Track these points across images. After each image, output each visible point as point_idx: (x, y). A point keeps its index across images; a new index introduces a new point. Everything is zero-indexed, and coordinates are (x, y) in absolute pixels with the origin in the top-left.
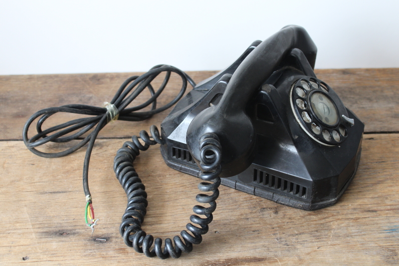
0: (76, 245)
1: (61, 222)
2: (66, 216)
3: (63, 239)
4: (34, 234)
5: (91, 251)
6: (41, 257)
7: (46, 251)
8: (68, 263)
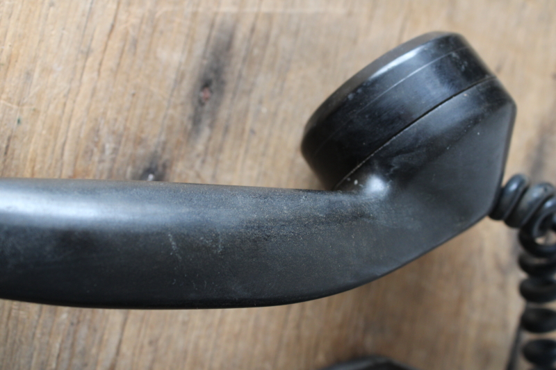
0: (151, 116)
1: (255, 96)
2: (275, 114)
3: (187, 86)
4: (234, 10)
5: (108, 152)
6: (137, 11)
7: (154, 28)
8: (86, 78)
